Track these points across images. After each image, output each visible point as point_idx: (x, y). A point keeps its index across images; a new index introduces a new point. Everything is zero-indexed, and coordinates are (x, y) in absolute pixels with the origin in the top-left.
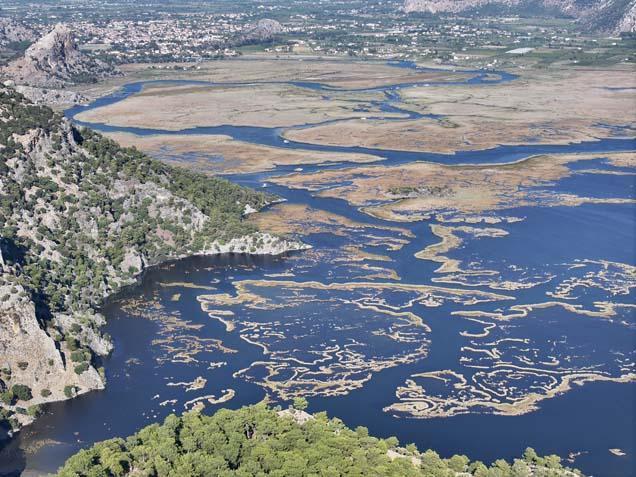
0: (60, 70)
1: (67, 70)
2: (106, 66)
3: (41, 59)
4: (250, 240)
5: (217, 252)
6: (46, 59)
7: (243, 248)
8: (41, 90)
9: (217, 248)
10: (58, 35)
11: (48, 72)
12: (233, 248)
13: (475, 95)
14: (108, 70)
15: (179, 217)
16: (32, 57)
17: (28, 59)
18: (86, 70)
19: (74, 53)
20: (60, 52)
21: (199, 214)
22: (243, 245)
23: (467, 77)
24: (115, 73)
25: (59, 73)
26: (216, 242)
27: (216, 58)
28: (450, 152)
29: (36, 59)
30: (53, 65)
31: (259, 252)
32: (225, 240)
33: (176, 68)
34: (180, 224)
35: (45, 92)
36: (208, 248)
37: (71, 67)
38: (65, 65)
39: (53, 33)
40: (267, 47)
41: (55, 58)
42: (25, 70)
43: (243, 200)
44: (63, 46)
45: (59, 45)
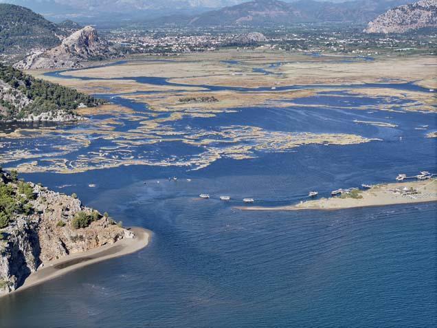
0: (83, 53)
1: (88, 54)
2: (115, 52)
3: (70, 46)
4: (51, 114)
5: (31, 120)
6: (73, 46)
7: (46, 118)
8: (53, 61)
9: (32, 118)
10: (84, 32)
11: (73, 53)
12: (40, 118)
14: (116, 54)
15: (13, 100)
16: (65, 45)
17: (62, 46)
18: (101, 54)
19: (96, 43)
20: (84, 42)
21: (26, 99)
22: (47, 116)
24: (120, 56)
25: (81, 55)
26: (32, 114)
27: (199, 51)
29: (67, 46)
30: (78, 50)
31: (54, 120)
32: (38, 113)
33: (164, 55)
34: (14, 104)
35: (56, 62)
36: (27, 117)
37: (91, 51)
38: (87, 50)
39: (82, 30)
40: (240, 47)
41: (80, 45)
42: (59, 52)
43: (79, 100)
44: (87, 38)
45: (84, 38)
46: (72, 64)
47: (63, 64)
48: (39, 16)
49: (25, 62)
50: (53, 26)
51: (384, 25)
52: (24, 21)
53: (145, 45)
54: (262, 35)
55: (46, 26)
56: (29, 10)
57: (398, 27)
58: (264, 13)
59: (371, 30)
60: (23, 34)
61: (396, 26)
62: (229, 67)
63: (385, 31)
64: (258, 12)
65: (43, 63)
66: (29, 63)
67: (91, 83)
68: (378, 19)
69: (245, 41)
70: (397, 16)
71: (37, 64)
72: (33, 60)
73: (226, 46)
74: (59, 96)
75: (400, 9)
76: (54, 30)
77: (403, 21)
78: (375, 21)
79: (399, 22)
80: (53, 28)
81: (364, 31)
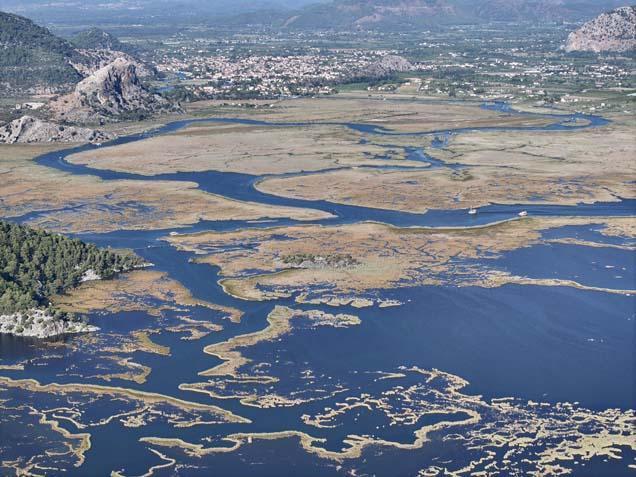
0: (111, 105)
1: (120, 106)
2: (165, 102)
3: (89, 93)
6: (95, 94)
8: (57, 127)
10: (113, 69)
11: (94, 107)
13: (535, 143)
14: (167, 106)
16: (81, 92)
17: (77, 94)
18: (143, 106)
19: (134, 88)
20: (114, 86)
23: (549, 122)
24: (174, 110)
25: (109, 109)
28: (423, 210)
29: (85, 94)
30: (103, 101)
33: (248, 106)
35: (62, 129)
37: (125, 101)
38: (118, 100)
39: (109, 67)
40: (371, 86)
41: (106, 92)
42: (70, 105)
43: (84, 264)
44: (119, 80)
45: (114, 79)
46: (90, 135)
47: (74, 134)
48: (44, 31)
49: (8, 130)
50: (66, 46)
51: (593, 37)
52: (18, 40)
53: (216, 77)
54: (404, 60)
55: (54, 47)
56: (29, 21)
57: (616, 42)
58: (397, 9)
59: (573, 47)
60: (16, 64)
61: (613, 41)
62: (363, 142)
63: (596, 50)
64: (389, 8)
65: (40, 132)
66: (16, 132)
67: (118, 190)
68: (583, 29)
69: (380, 73)
70: (614, 24)
71: (29, 135)
72: (23, 126)
73: (347, 83)
74: (45, 259)
75: (618, 12)
76: (68, 55)
77: (625, 32)
78: (580, 31)
79: (617, 34)
80: (66, 50)
81: (562, 47)
